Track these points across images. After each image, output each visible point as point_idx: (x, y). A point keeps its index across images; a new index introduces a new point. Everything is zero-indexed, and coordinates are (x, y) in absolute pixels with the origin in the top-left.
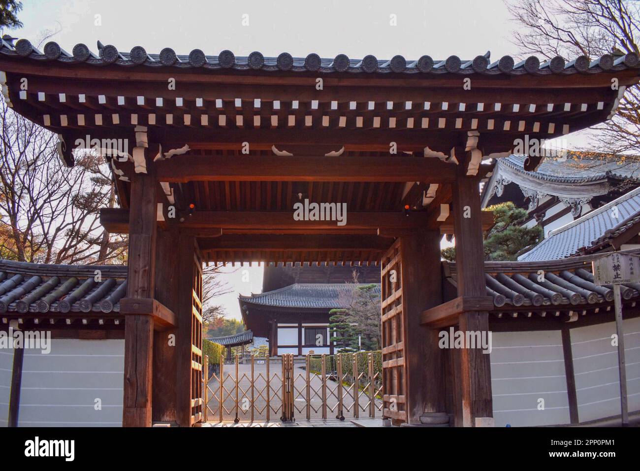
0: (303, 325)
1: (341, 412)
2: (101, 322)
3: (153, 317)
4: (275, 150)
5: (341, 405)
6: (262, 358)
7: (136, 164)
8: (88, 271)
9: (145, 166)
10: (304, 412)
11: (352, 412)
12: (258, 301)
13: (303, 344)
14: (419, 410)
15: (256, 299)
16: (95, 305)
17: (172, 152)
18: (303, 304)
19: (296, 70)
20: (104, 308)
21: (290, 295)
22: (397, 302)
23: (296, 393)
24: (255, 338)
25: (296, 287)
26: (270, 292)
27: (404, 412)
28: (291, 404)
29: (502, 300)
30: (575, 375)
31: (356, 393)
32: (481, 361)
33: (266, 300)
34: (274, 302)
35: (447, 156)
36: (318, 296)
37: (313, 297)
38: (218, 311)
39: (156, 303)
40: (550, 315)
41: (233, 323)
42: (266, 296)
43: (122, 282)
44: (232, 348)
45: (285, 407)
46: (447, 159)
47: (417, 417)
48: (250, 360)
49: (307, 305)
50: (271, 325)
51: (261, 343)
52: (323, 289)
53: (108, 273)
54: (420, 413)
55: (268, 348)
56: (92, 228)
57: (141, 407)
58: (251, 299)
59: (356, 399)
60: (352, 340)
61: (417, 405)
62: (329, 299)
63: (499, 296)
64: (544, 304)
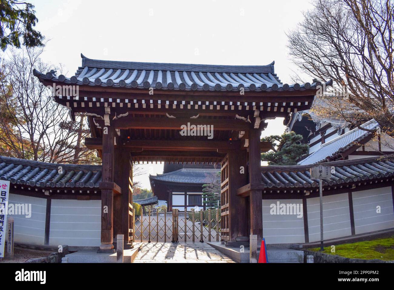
0: (188, 193)
1: (202, 238)
2: (88, 192)
3: (113, 190)
4: (168, 115)
5: (202, 235)
6: (163, 213)
7: (105, 122)
8: (80, 168)
9: (109, 123)
10: (184, 238)
11: (208, 238)
12: (161, 178)
13: (188, 205)
14: (235, 235)
15: (160, 177)
16: (86, 184)
17: (121, 115)
18: (187, 181)
19: (176, 89)
20: (90, 185)
21: (180, 175)
22: (226, 184)
23: (179, 229)
24: (159, 201)
25: (184, 170)
26: (168, 173)
27: (229, 236)
28: (177, 234)
29: (271, 185)
30: (308, 220)
31: (210, 230)
32: (258, 212)
33: (165, 178)
34: (170, 179)
35: (246, 119)
36: (197, 176)
37: (194, 176)
38: (138, 185)
39: (115, 184)
40: (295, 192)
41: (145, 191)
42: (165, 176)
43: (96, 173)
44: (145, 207)
45: (174, 235)
46: (246, 120)
47: (234, 238)
48: (156, 214)
49: (190, 182)
50: (168, 193)
51: (163, 204)
52: (200, 172)
53: (89, 169)
54: (235, 236)
55: (166, 207)
56: (73, 142)
57: (109, 229)
58: (156, 177)
59: (210, 232)
60: (215, 202)
61: (234, 233)
62: (203, 178)
63: (270, 183)
64: (291, 187)
